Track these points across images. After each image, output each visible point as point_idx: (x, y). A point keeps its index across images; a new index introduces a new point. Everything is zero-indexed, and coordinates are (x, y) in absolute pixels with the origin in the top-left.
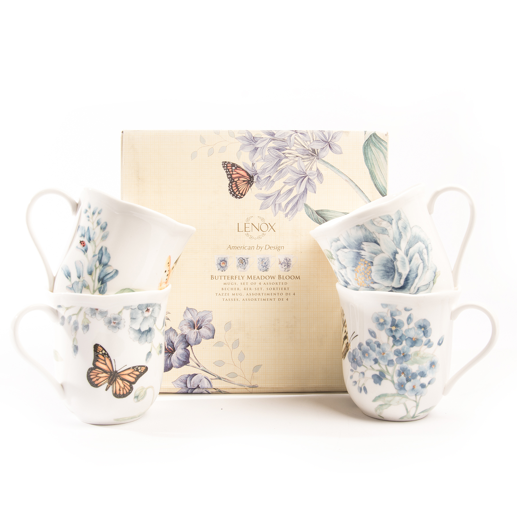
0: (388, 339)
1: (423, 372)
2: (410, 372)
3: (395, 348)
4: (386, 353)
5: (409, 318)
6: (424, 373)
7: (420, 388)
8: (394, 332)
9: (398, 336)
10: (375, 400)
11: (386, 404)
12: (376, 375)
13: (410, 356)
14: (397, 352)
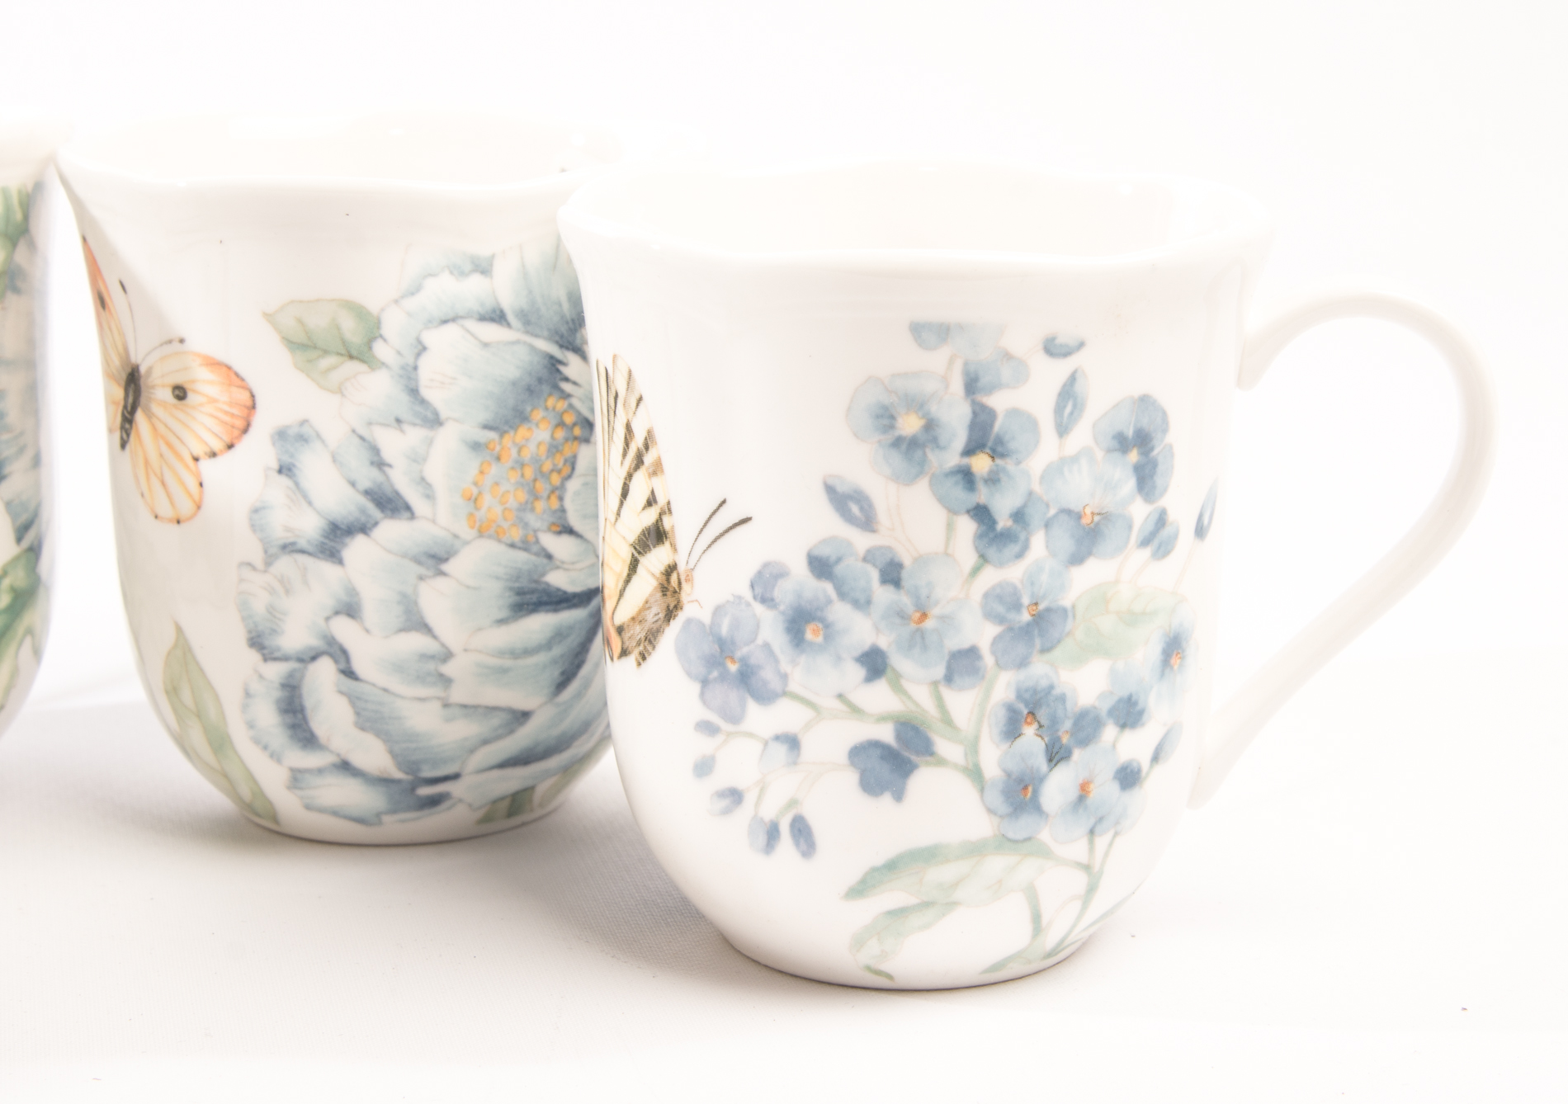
0: (950, 527)
1: (1130, 698)
2: (1069, 705)
3: (991, 577)
4: (935, 611)
5: (1069, 398)
6: (1136, 704)
7: (1114, 787)
8: (981, 486)
9: (1003, 507)
10: (861, 889)
11: (926, 905)
12: (875, 745)
13: (1070, 614)
14: (1000, 599)
